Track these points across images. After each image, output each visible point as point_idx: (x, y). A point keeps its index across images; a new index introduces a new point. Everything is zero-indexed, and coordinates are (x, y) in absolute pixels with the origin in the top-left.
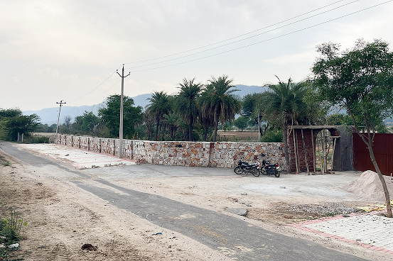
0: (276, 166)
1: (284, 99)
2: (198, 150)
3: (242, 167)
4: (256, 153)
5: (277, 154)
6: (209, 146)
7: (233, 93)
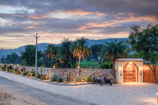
0: (110, 80)
1: (113, 49)
2: (74, 72)
3: (95, 81)
4: (100, 74)
5: (110, 75)
6: (79, 71)
7: (87, 45)
